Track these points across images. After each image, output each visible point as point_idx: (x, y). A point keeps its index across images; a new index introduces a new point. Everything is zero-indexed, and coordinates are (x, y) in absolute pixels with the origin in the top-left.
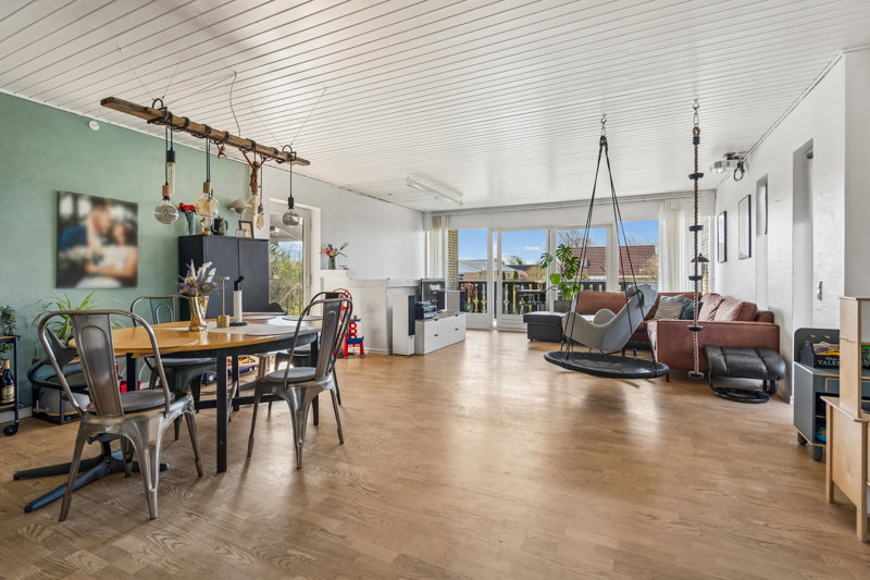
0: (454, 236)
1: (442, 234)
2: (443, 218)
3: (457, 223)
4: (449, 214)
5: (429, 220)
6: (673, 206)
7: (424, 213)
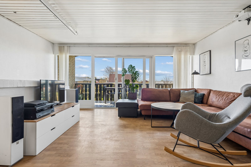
0: (72, 59)
1: (65, 57)
2: (66, 48)
3: (74, 51)
4: (70, 45)
5: (57, 48)
6: (179, 50)
7: (53, 44)
